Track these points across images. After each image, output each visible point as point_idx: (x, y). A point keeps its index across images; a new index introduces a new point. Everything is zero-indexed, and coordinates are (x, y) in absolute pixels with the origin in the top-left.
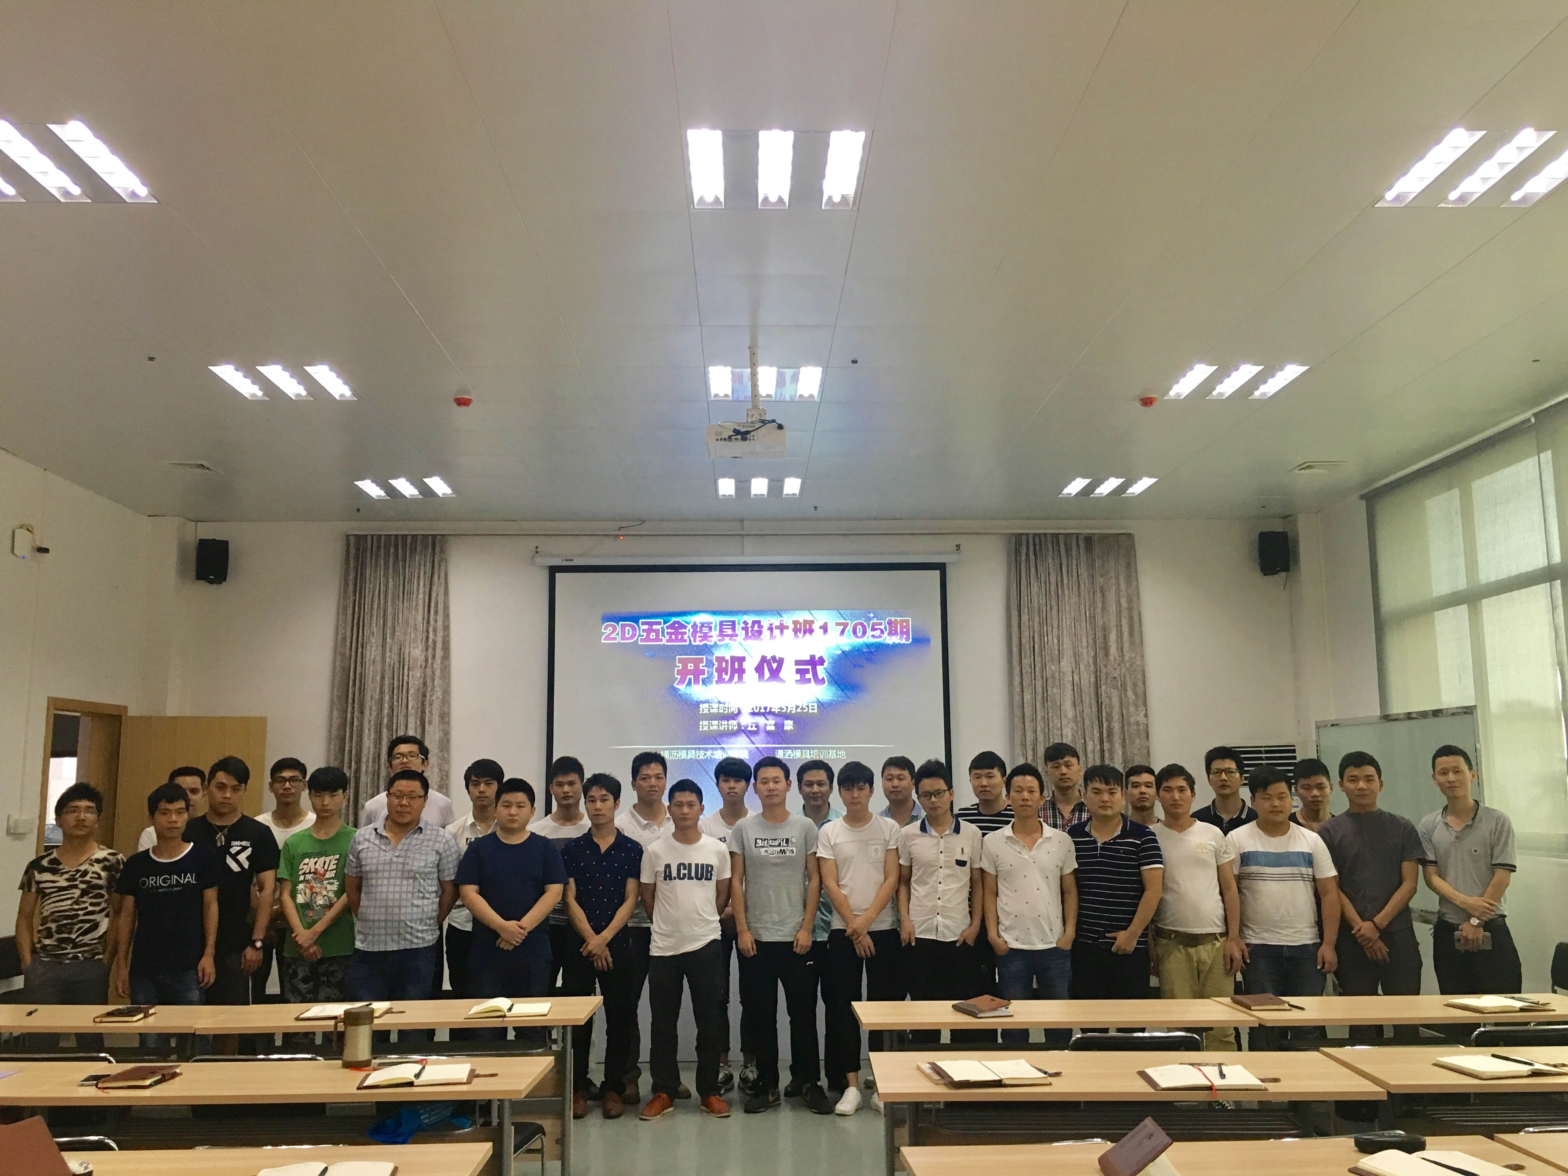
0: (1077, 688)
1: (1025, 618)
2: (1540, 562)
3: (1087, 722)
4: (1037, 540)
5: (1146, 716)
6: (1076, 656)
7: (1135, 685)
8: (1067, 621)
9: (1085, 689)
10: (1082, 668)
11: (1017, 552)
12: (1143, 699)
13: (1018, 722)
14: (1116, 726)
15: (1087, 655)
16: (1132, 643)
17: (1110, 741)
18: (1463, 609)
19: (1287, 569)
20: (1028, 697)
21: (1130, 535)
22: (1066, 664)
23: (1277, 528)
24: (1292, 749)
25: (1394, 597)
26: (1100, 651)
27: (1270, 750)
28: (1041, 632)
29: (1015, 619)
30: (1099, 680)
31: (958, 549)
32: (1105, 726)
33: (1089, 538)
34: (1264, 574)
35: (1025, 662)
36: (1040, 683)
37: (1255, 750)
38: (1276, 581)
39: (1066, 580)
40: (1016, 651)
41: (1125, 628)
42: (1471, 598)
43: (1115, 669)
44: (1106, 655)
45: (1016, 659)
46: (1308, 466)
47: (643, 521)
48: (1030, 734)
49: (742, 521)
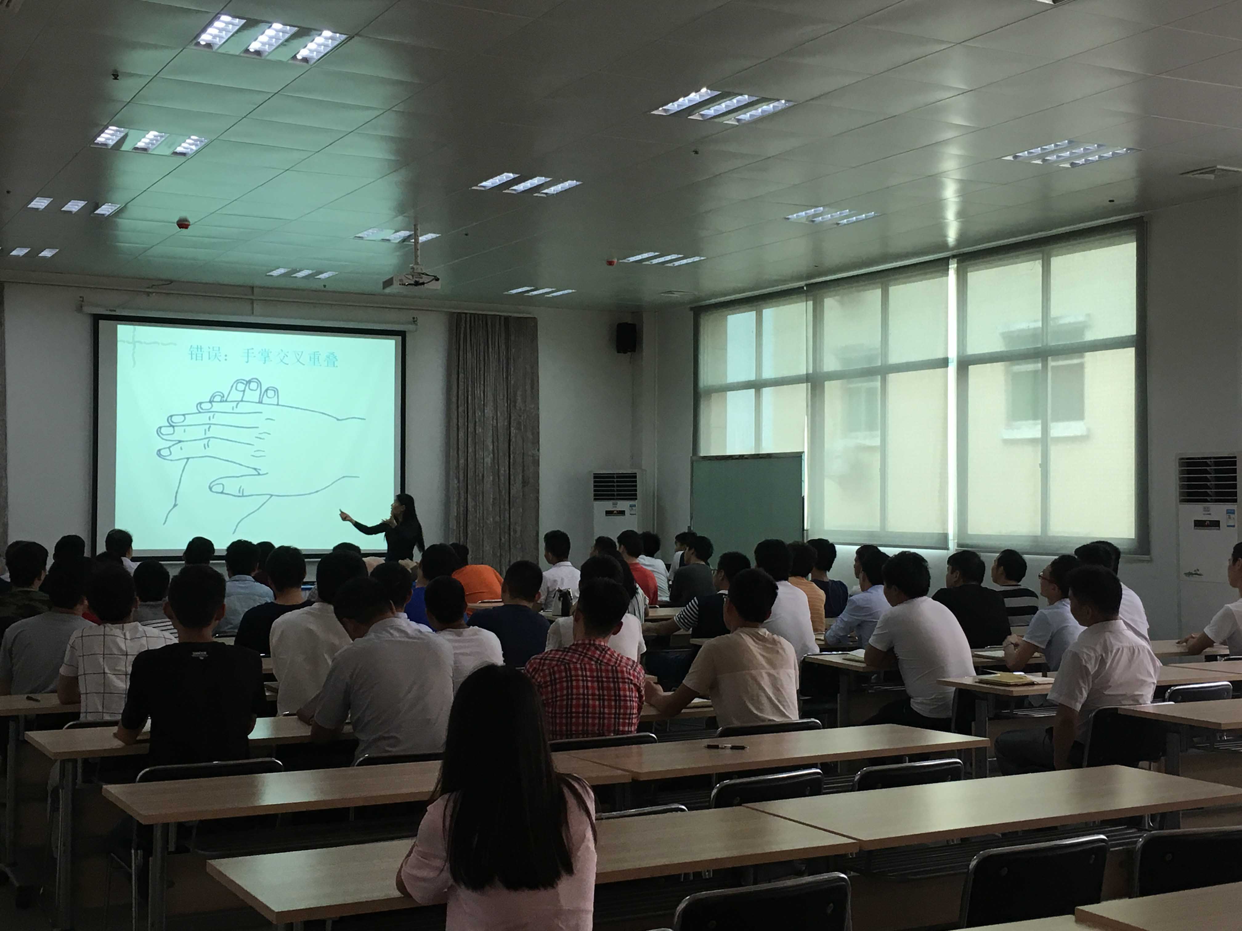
0: (496, 429)
1: (461, 375)
2: (803, 372)
3: (501, 454)
4: (472, 318)
5: (538, 450)
6: (496, 406)
7: (533, 428)
8: (490, 379)
9: (500, 430)
10: (499, 414)
11: (458, 327)
13: (453, 453)
14: (519, 457)
15: (502, 406)
17: (514, 468)
18: (752, 391)
19: (633, 350)
20: (461, 434)
21: (534, 319)
22: (489, 411)
23: (629, 320)
24: (634, 476)
25: (707, 378)
26: (511, 401)
27: (620, 476)
28: (473, 387)
29: (454, 377)
30: (510, 424)
31: (414, 321)
32: (512, 457)
33: (507, 319)
34: (618, 352)
35: (461, 409)
36: (471, 426)
37: (611, 476)
38: (625, 358)
39: (490, 350)
40: (454, 399)
41: (528, 387)
42: (757, 385)
43: (520, 416)
44: (515, 406)
45: (454, 406)
46: (670, 292)
47: (171, 282)
48: (462, 461)
49: (252, 288)
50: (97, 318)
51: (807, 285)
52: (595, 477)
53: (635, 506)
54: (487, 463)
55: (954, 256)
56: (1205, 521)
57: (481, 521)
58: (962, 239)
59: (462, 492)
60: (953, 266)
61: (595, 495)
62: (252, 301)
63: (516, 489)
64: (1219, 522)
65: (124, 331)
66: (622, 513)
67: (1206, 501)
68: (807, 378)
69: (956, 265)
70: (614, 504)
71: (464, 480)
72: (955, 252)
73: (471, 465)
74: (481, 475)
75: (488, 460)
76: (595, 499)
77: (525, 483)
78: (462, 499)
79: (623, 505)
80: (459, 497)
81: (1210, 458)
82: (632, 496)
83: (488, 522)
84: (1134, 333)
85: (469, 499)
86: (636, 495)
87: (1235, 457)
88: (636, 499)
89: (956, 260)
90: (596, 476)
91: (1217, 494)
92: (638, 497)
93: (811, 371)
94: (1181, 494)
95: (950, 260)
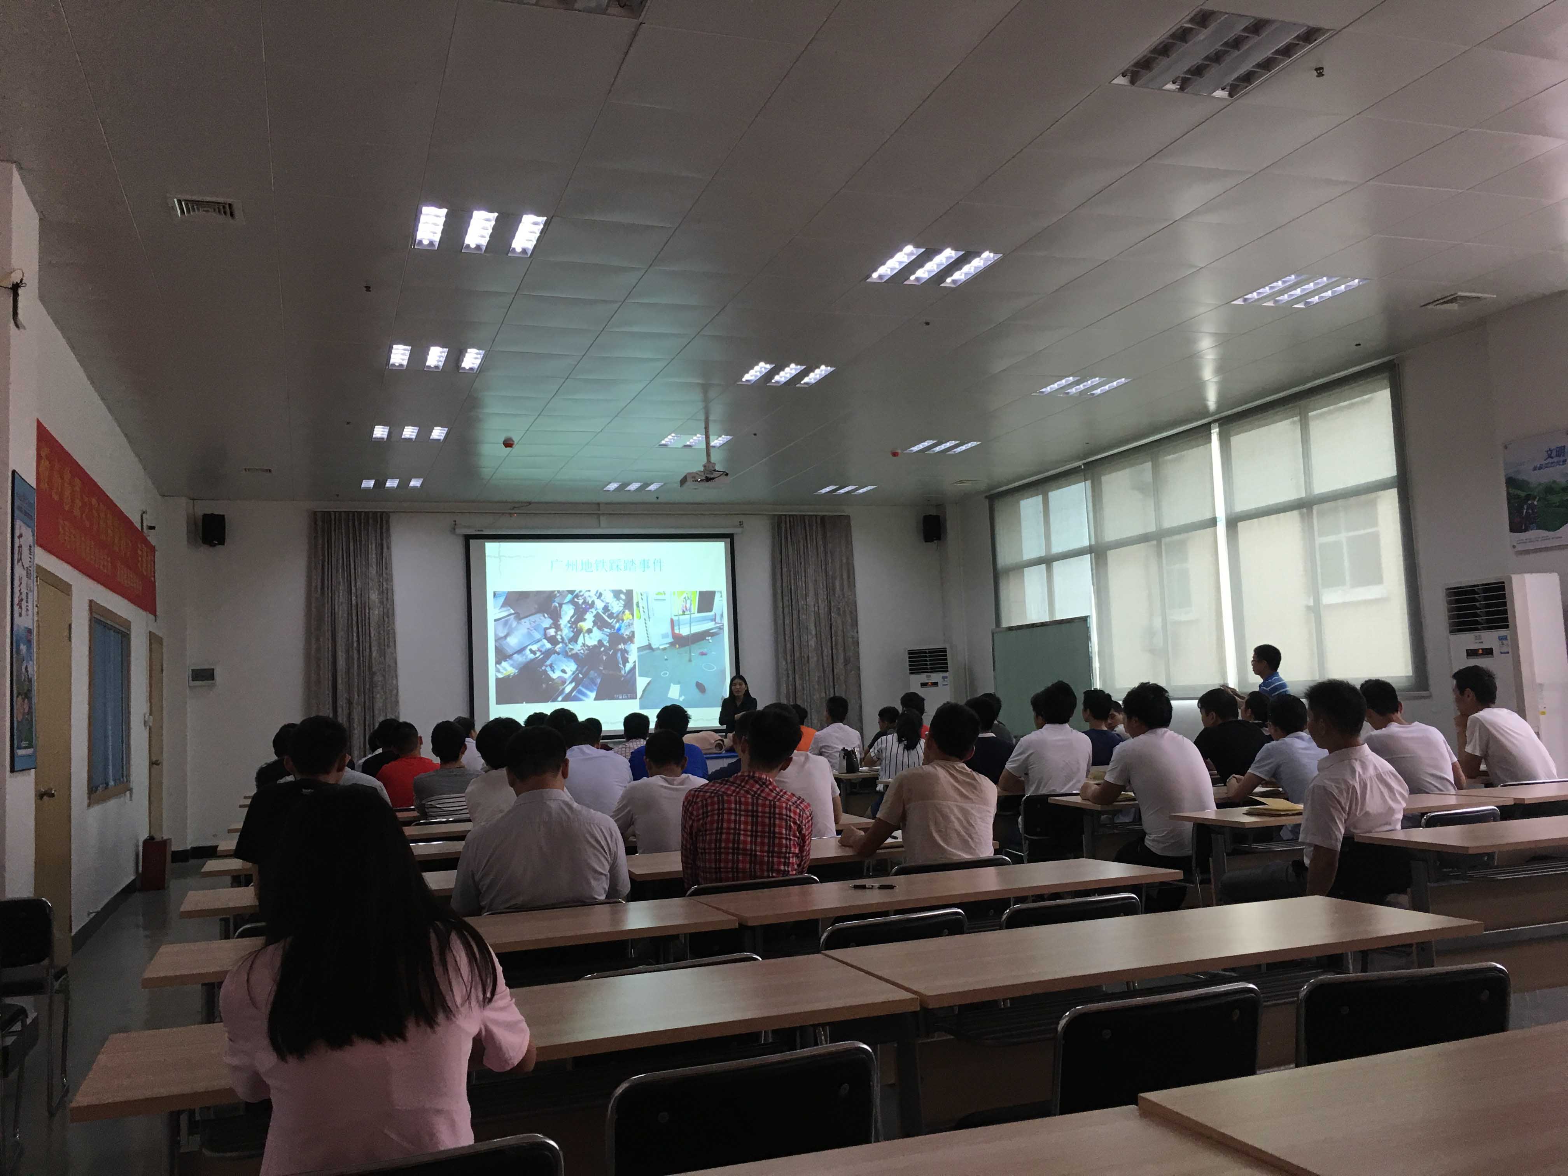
0: (817, 615)
1: (785, 570)
2: (1086, 543)
3: (823, 637)
4: (792, 519)
5: (857, 632)
6: (816, 595)
7: (851, 613)
8: (811, 571)
9: (822, 616)
10: (820, 601)
11: (779, 527)
12: (855, 623)
13: (781, 638)
14: (840, 639)
15: (822, 594)
16: (849, 586)
17: (837, 649)
18: (1043, 567)
19: (939, 538)
20: (787, 622)
21: (848, 517)
22: (811, 600)
23: (933, 512)
24: (944, 651)
25: (1005, 558)
26: (830, 591)
27: (932, 651)
28: (795, 579)
29: (778, 571)
30: (830, 610)
31: (741, 524)
32: (833, 639)
33: (823, 518)
34: (926, 542)
35: (786, 599)
36: (795, 612)
37: (923, 652)
38: (933, 545)
39: (809, 545)
40: (779, 591)
41: (845, 576)
42: (1048, 561)
43: (839, 603)
44: (834, 594)
45: (779, 596)
46: (961, 482)
47: (530, 503)
48: (789, 646)
49: (599, 504)
50: (468, 538)
51: (1084, 464)
52: (909, 654)
53: (947, 677)
54: (811, 646)
55: (1215, 421)
56: (1477, 650)
57: (809, 697)
58: (1222, 403)
59: (790, 672)
60: (1215, 430)
61: (910, 669)
62: (599, 515)
63: (839, 666)
64: (1491, 650)
65: (491, 547)
66: (935, 684)
67: (1477, 629)
68: (1090, 550)
69: (1218, 429)
70: (927, 677)
71: (791, 662)
72: (1217, 417)
73: (797, 648)
74: (806, 656)
75: (812, 643)
76: (911, 673)
77: (847, 662)
78: (791, 678)
79: (936, 677)
80: (788, 677)
81: (1477, 586)
82: (945, 669)
83: (815, 697)
84: (1395, 474)
85: (797, 678)
86: (947, 667)
87: (1503, 583)
88: (947, 671)
89: (1217, 424)
90: (912, 653)
91: (1488, 621)
92: (949, 669)
93: (1093, 543)
94: (1451, 625)
95: (1212, 425)
